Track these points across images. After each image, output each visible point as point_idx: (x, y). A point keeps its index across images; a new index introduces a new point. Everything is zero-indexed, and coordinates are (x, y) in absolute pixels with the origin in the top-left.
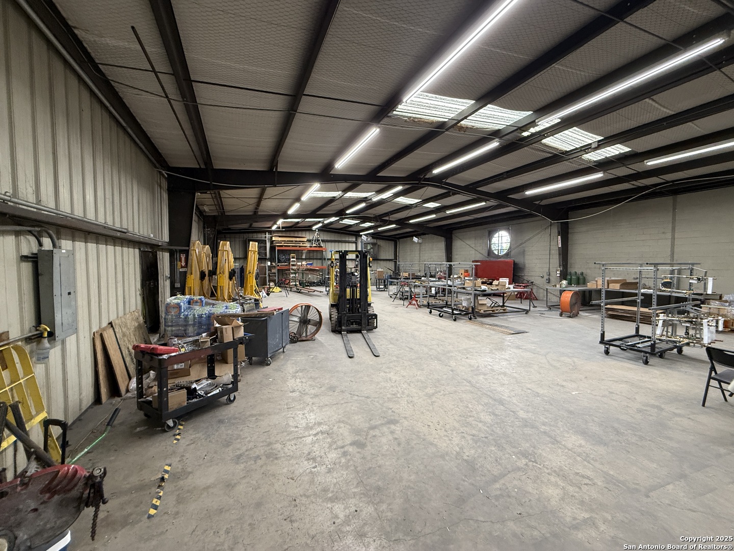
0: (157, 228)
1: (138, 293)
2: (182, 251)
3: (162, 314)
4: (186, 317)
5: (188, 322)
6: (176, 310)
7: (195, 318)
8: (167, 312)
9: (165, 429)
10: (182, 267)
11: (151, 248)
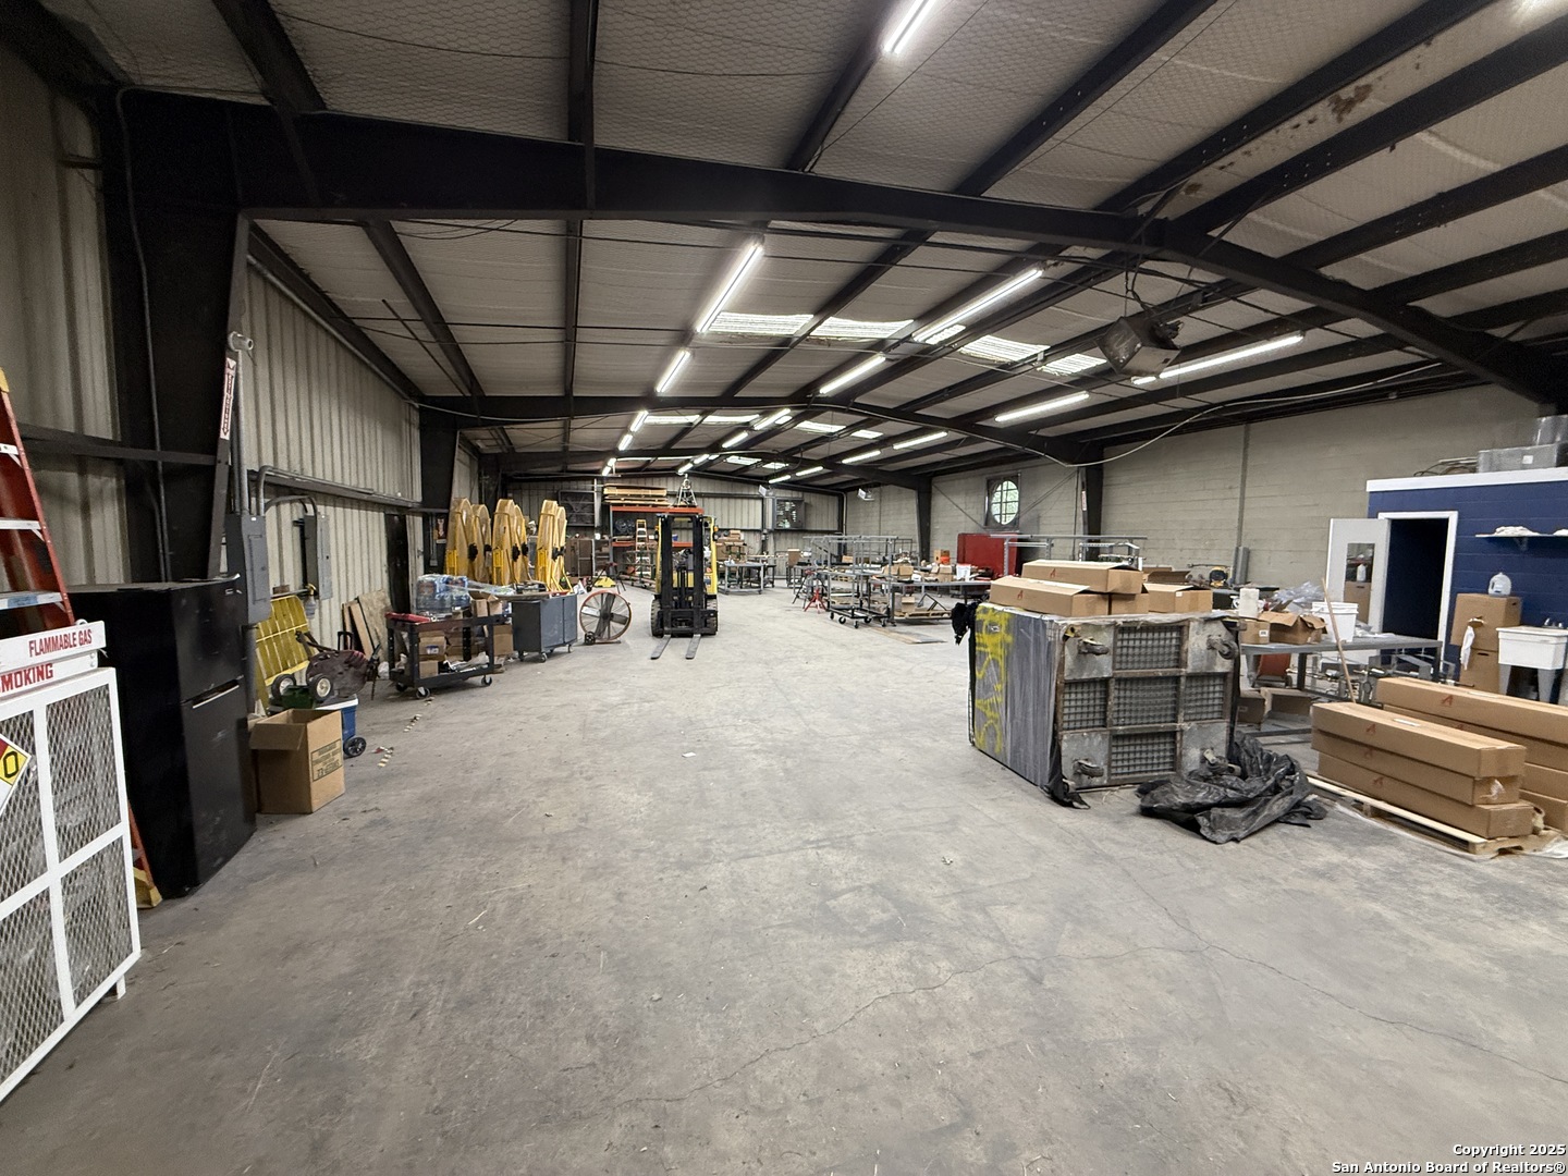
0: (405, 483)
1: (385, 569)
2: (439, 515)
3: (413, 596)
4: (442, 599)
5: (444, 605)
6: (430, 589)
7: (452, 600)
8: (419, 593)
9: (416, 696)
10: (440, 538)
11: (398, 511)
